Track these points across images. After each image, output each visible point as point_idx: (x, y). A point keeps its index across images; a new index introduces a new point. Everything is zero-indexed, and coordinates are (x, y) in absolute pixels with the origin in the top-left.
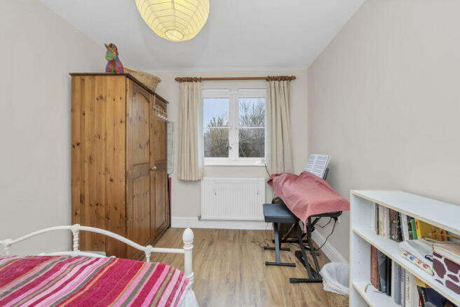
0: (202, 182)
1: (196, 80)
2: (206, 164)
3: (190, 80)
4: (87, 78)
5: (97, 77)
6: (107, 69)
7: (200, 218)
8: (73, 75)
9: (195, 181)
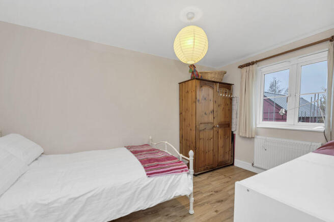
0: (256, 140)
1: (253, 63)
2: (258, 126)
3: (248, 65)
4: (183, 84)
5: (186, 83)
6: (191, 77)
7: (253, 164)
8: (180, 83)
9: (249, 138)
